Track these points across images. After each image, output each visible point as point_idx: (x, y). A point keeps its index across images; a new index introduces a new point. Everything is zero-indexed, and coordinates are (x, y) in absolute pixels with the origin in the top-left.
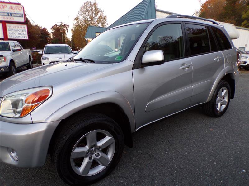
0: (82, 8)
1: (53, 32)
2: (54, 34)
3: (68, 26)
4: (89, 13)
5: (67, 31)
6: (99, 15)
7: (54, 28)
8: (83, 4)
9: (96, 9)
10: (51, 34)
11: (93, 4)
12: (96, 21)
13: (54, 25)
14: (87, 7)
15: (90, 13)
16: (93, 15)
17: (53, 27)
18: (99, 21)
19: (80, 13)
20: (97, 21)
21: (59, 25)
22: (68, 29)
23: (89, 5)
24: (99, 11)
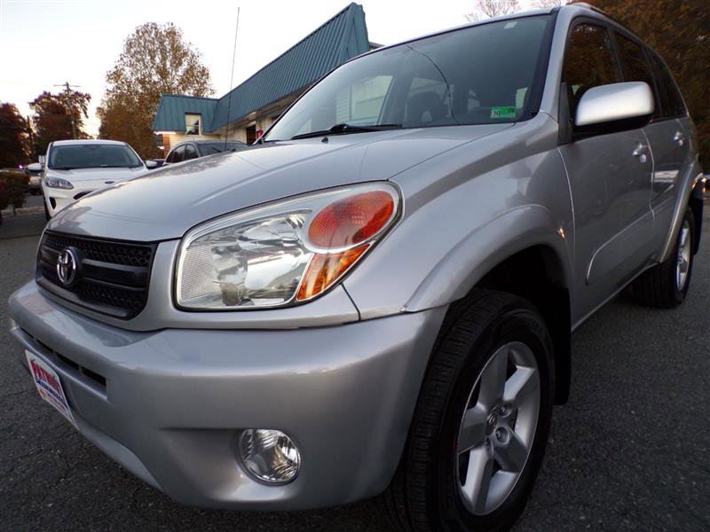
0: (130, 45)
1: (38, 115)
2: (40, 121)
3: (89, 98)
4: (153, 58)
5: (85, 113)
6: (185, 65)
7: (43, 103)
8: (134, 32)
9: (176, 49)
10: (31, 123)
11: (164, 33)
12: (176, 82)
13: (41, 93)
14: (145, 41)
15: (157, 60)
16: (168, 64)
17: (36, 101)
18: (185, 82)
19: (125, 60)
20: (180, 83)
21: (57, 94)
22: (87, 107)
23: (153, 35)
24: (185, 54)
